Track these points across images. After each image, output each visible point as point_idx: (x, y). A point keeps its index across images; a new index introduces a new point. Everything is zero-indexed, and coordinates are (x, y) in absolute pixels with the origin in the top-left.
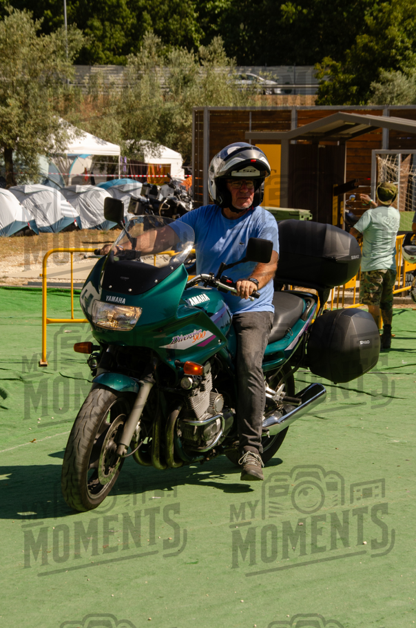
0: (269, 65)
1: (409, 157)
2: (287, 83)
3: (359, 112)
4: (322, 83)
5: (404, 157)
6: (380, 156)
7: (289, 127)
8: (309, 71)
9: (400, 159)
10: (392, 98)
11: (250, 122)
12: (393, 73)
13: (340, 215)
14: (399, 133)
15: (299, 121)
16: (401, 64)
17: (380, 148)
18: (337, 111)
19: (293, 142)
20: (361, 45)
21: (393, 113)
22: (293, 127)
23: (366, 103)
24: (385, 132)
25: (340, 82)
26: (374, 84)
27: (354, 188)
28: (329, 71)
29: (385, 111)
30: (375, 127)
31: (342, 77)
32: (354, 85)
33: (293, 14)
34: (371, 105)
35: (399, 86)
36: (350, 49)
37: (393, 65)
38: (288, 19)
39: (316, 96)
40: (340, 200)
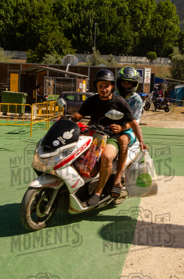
0: (12, 50)
1: (54, 79)
2: (18, 56)
3: (40, 65)
4: (28, 56)
5: (52, 79)
6: (46, 78)
7: (20, 69)
8: (24, 53)
9: (51, 80)
10: (49, 62)
11: (8, 67)
12: (49, 55)
13: (35, 95)
14: (52, 72)
15: (23, 67)
16: (51, 53)
17: (46, 76)
18: (34, 65)
19: (21, 73)
20: (39, 46)
21: (50, 66)
22: (21, 69)
23: (41, 63)
24: (48, 72)
25: (33, 57)
26: (43, 58)
27: (39, 87)
28: (30, 53)
29: (48, 66)
30: (46, 70)
31: (34, 55)
32: (38, 58)
33: (20, 36)
34: (43, 64)
35: (51, 59)
36: (36, 47)
37: (49, 53)
38: (18, 37)
39: (26, 60)
40: (35, 91)
